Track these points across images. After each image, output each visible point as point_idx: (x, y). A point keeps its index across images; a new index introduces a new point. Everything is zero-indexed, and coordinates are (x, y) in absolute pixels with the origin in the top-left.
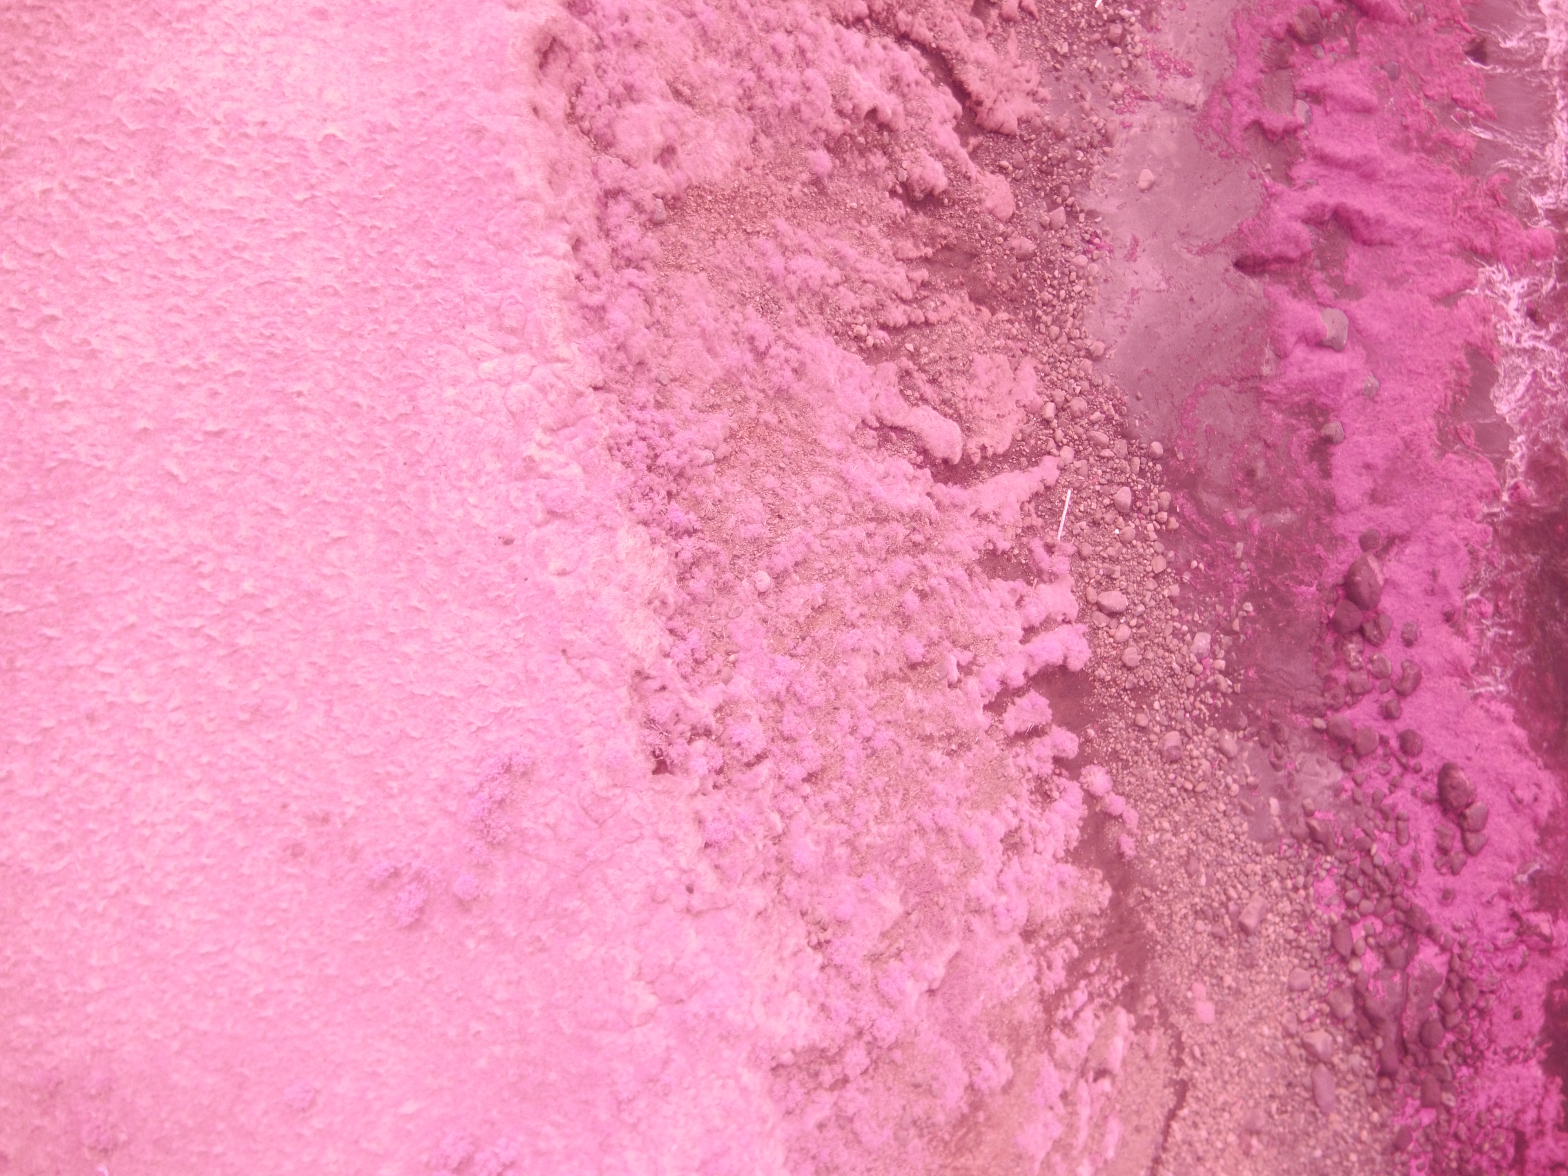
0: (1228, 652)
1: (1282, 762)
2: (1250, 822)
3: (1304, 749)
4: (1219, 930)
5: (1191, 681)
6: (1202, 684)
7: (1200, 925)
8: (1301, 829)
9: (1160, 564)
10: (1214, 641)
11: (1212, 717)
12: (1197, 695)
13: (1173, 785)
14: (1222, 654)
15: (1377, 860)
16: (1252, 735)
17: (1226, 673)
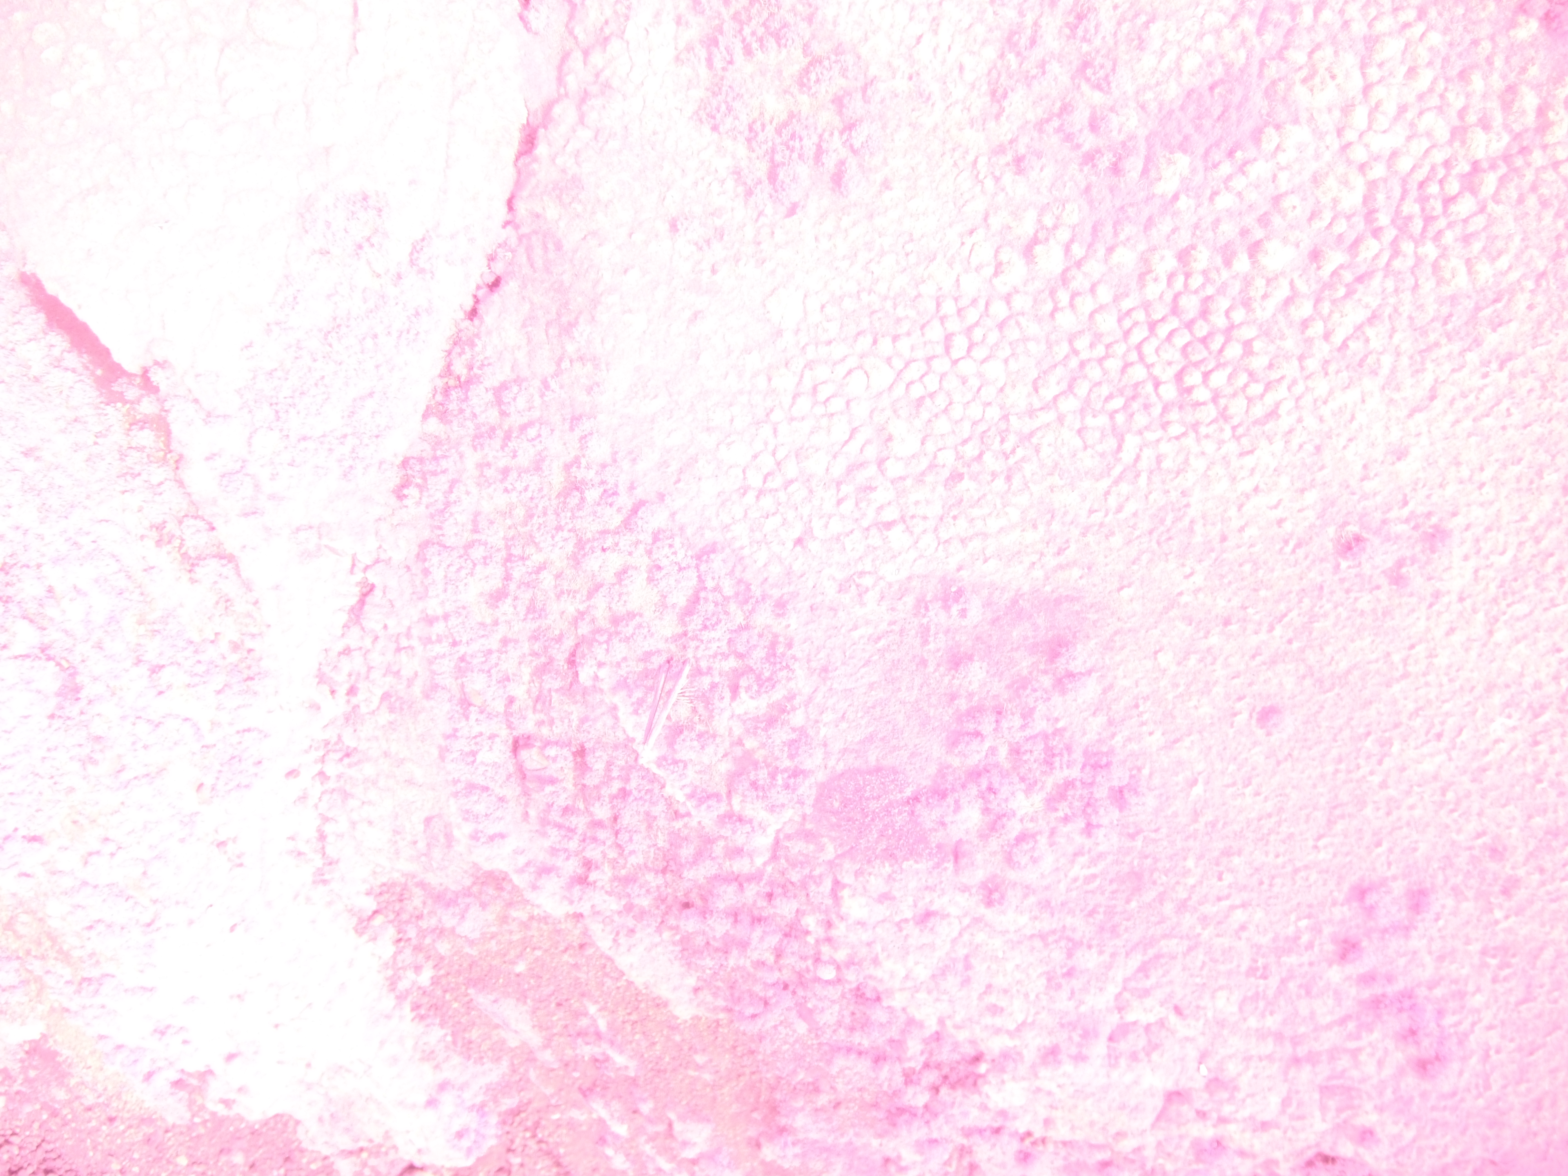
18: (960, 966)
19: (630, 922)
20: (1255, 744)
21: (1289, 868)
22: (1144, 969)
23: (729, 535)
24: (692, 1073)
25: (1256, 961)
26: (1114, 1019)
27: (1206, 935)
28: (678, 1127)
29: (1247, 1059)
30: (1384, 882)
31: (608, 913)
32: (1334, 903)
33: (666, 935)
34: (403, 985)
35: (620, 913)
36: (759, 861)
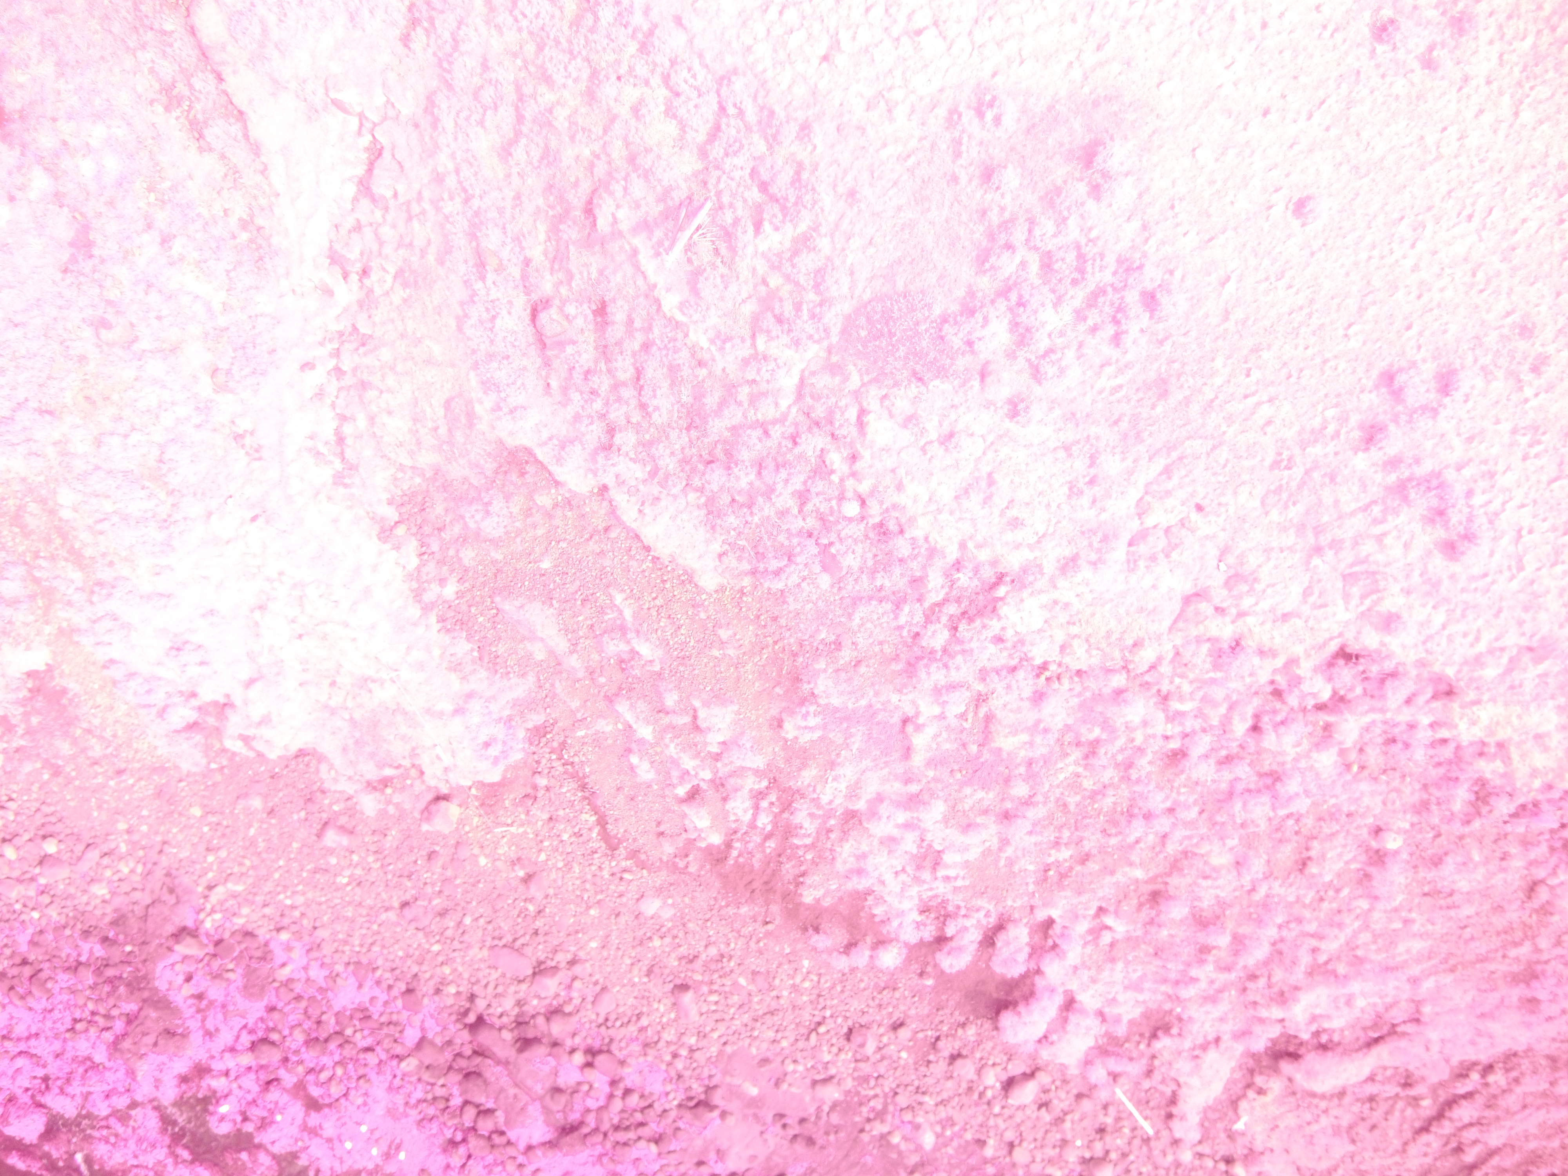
0: (900, 1153)
1: (779, 1125)
2: (754, 1057)
3: (773, 1153)
4: (698, 964)
5: (902, 1100)
6: (891, 1108)
7: (713, 951)
8: (717, 1099)
9: (1020, 1155)
10: (919, 1148)
11: (858, 1093)
12: (886, 1095)
13: (832, 1016)
14: (903, 1146)
15: (642, 1144)
16: (818, 1117)
17: (883, 1137)
18: (983, 484)
19: (655, 490)
20: (1289, 236)
21: (1318, 360)
22: (1167, 471)
23: (751, 59)
24: (716, 653)
25: (1280, 454)
26: (1135, 525)
27: (1231, 432)
28: (702, 714)
29: (1268, 551)
30: (1413, 364)
31: (634, 483)
32: (1362, 391)
33: (692, 496)
34: (428, 597)
35: (644, 481)
36: (784, 404)
